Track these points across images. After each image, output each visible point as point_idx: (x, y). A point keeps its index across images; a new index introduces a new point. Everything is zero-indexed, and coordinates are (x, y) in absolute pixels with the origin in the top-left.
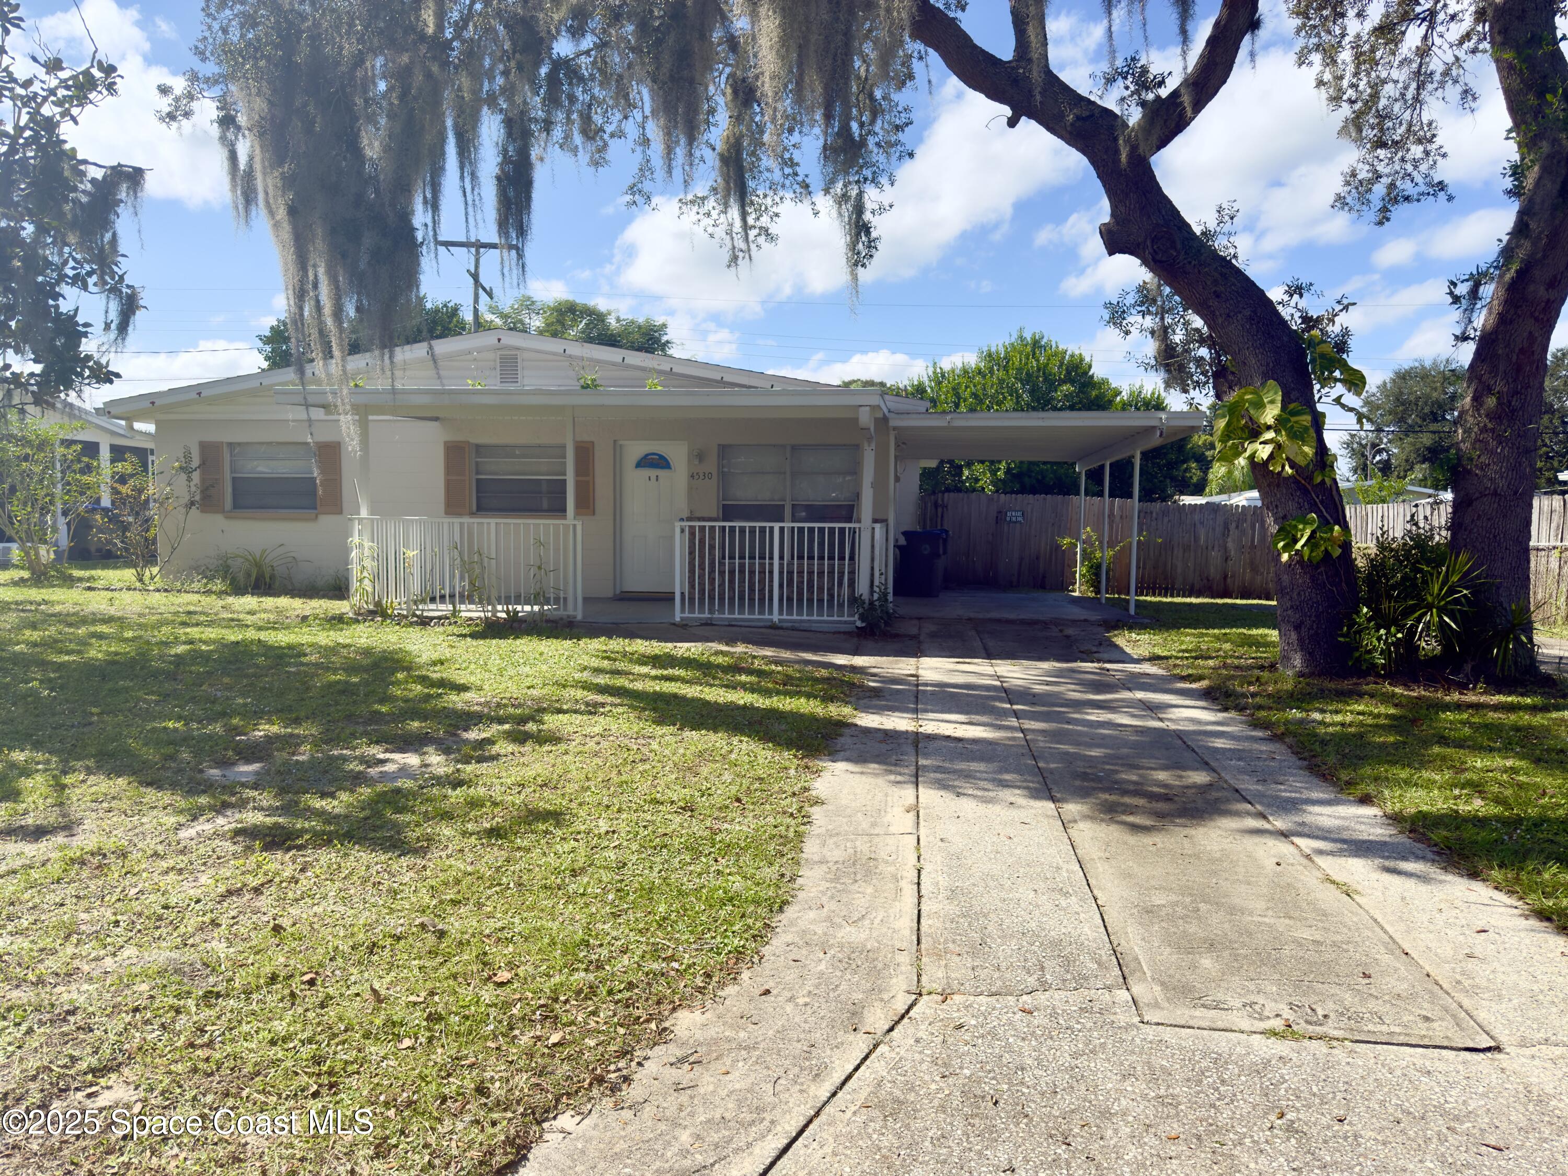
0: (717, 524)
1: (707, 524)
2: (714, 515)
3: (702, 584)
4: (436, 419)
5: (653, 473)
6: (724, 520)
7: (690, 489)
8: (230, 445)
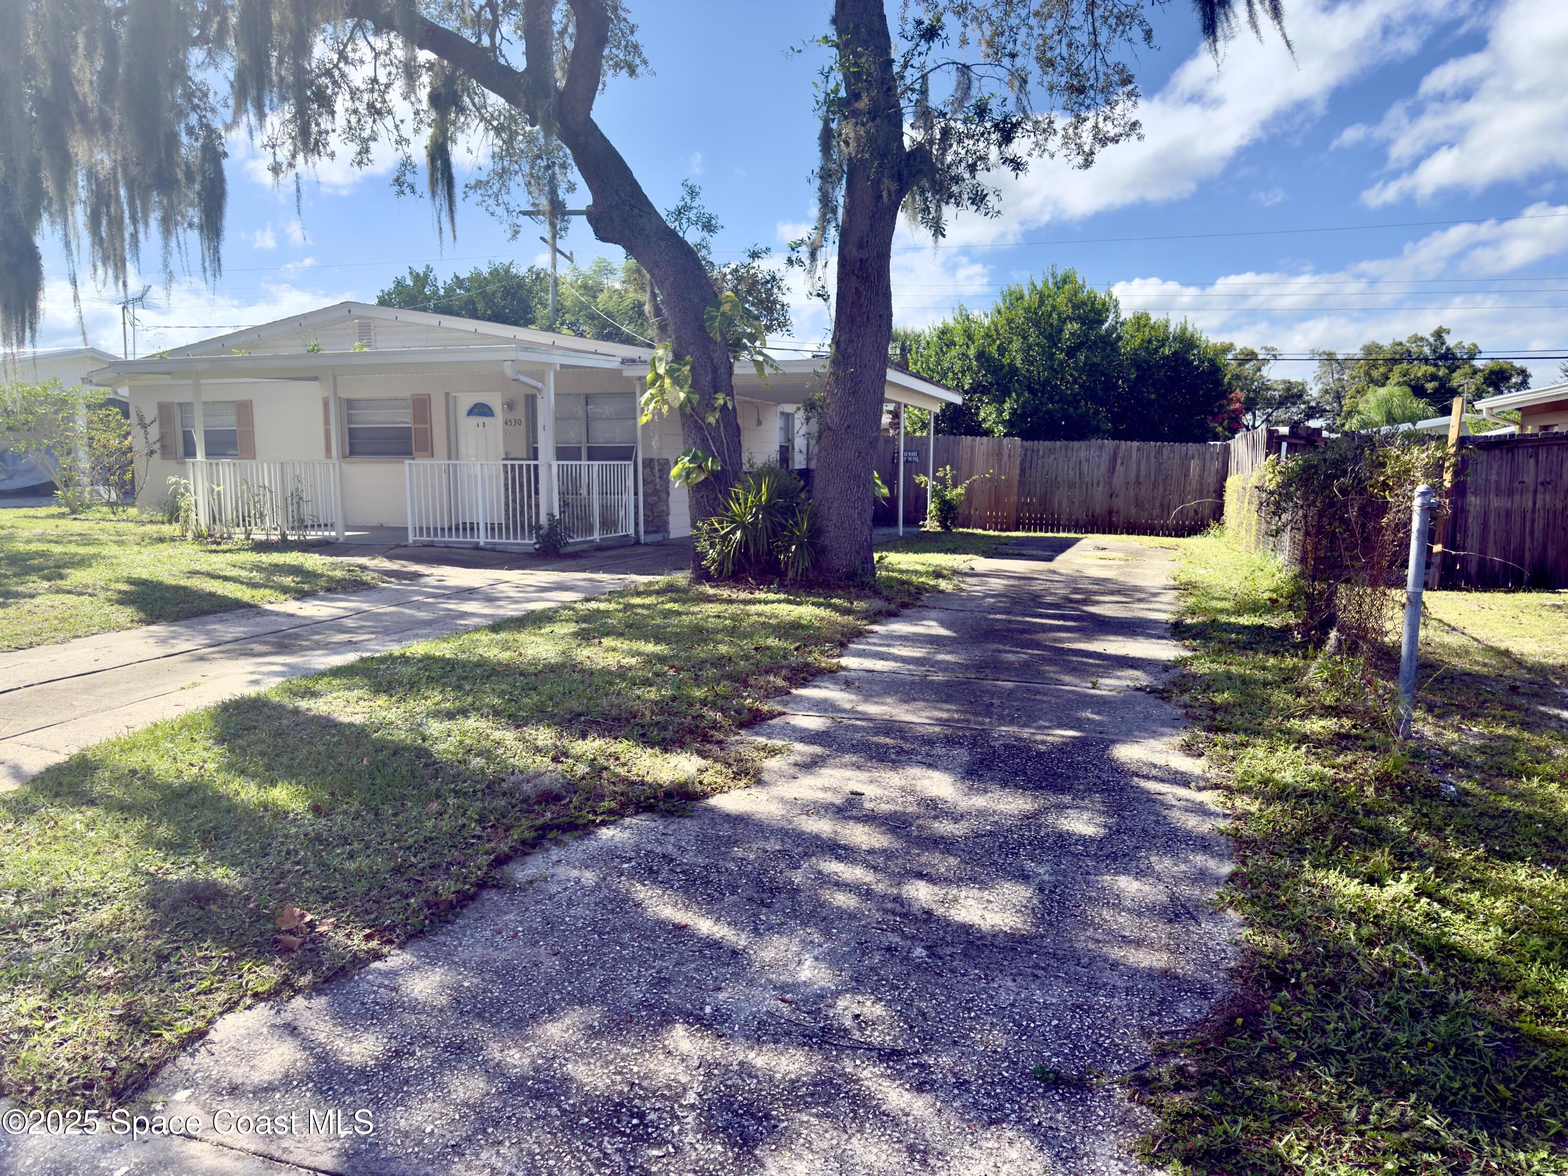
0: (524, 463)
1: (517, 463)
2: (525, 456)
3: (515, 516)
4: (315, 379)
5: (480, 420)
6: (529, 459)
7: (505, 433)
8: (180, 404)
